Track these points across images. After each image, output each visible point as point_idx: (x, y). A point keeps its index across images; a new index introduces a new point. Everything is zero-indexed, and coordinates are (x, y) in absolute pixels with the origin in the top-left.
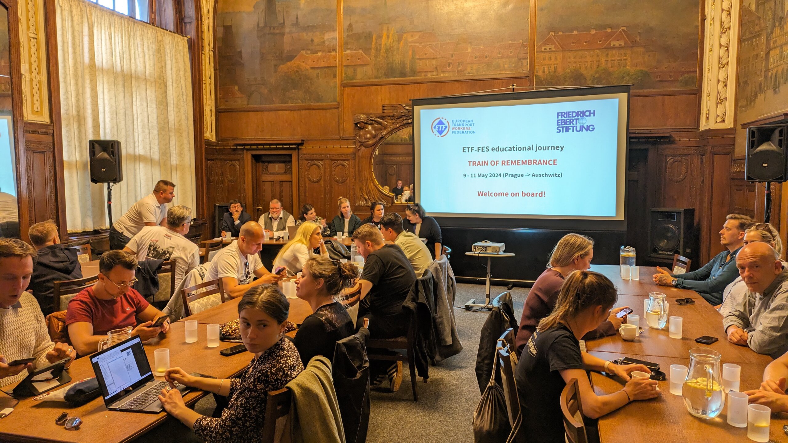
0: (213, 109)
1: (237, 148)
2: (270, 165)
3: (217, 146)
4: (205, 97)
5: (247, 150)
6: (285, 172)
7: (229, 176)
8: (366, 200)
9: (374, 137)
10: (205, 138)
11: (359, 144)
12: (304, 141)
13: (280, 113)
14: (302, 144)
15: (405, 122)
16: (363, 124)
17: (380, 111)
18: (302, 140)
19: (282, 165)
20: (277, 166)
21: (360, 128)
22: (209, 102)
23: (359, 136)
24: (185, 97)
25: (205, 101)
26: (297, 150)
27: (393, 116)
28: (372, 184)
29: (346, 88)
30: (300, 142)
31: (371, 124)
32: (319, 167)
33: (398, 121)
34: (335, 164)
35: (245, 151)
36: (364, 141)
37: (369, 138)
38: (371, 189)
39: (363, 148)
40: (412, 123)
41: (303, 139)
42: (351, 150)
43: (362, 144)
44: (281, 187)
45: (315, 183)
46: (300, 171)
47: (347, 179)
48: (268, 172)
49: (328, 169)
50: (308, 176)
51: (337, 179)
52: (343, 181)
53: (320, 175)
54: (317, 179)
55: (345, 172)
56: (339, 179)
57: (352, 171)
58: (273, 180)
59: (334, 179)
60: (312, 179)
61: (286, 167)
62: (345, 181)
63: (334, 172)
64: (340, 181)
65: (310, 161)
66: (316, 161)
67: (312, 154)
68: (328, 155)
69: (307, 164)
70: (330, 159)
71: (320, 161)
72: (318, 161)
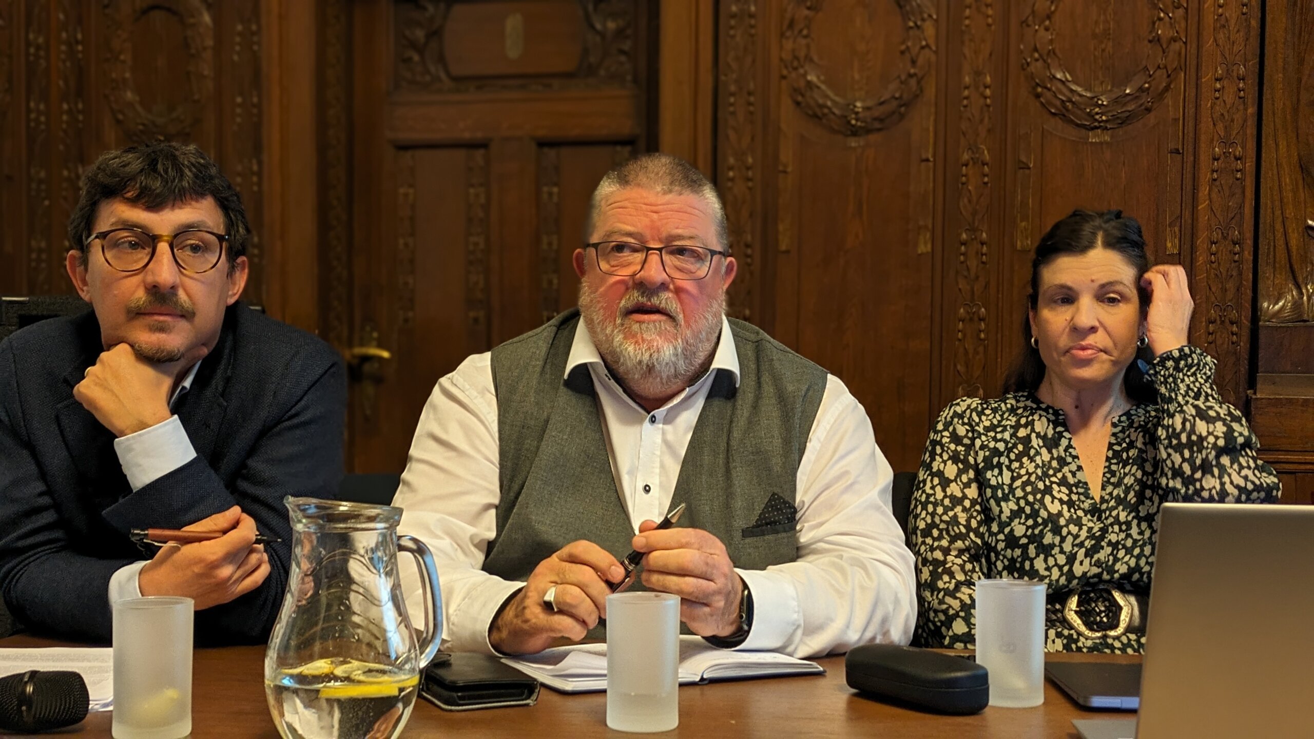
20: (512, 21)
44: (545, 189)
45: (855, 132)
46: (732, 32)
47: (1167, 88)
48: (443, 75)
49: (990, 12)
50: (801, 71)
51: (1072, 91)
52: (1131, 107)
53: (913, 62)
54: (882, 103)
55: (1154, 23)
56: (1089, 95)
57: (1220, 10)
58: (479, 135)
59: (1039, 90)
60: (829, 103)
61: (592, 27)
62: (1148, 110)
63: (1047, 29)
64: (1097, 110)
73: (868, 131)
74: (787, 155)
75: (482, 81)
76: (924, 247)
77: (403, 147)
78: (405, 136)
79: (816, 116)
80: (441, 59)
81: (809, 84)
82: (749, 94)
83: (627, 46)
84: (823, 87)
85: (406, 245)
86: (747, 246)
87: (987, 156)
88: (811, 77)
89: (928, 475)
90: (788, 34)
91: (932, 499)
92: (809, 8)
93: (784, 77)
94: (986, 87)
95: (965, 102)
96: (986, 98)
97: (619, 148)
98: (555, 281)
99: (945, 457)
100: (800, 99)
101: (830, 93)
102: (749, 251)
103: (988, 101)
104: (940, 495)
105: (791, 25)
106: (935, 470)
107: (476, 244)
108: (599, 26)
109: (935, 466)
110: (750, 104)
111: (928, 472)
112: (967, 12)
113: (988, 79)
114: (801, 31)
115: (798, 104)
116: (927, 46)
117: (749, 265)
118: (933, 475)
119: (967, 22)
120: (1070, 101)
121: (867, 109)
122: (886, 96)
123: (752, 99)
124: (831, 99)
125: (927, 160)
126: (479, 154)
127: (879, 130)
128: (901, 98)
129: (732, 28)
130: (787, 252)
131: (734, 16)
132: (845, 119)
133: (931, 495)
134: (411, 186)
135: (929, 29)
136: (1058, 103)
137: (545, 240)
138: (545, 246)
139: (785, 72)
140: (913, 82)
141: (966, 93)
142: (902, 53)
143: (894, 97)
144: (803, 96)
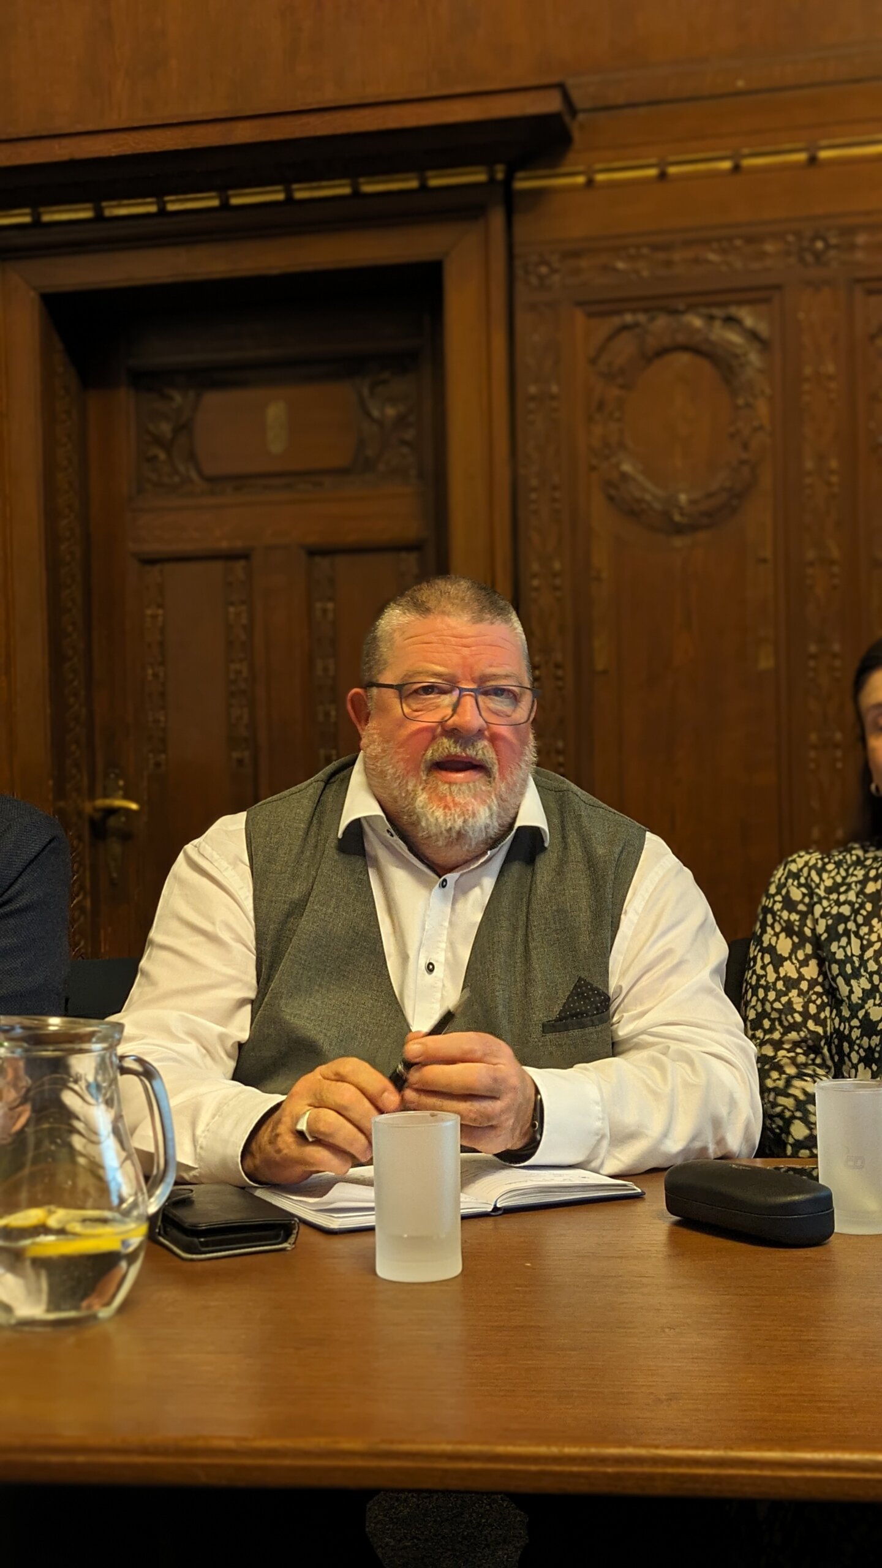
2: (213, 400)
26: (498, 221)
32: (726, 364)
44: (318, 605)
45: (679, 530)
46: (531, 417)
48: (194, 474)
49: (832, 385)
50: (614, 460)
53: (745, 446)
54: (710, 495)
58: (239, 544)
60: (648, 497)
61: (368, 414)
65: (629, 318)
66: (691, 308)
67: (655, 248)
68: (824, 240)
69: (602, 349)
70: (859, 281)
71: (733, 311)
72: (717, 312)
73: (693, 528)
74: (601, 559)
75: (240, 481)
76: (766, 662)
77: (150, 561)
78: (152, 547)
79: (634, 512)
80: (192, 457)
81: (624, 476)
82: (555, 488)
83: (409, 435)
84: (641, 478)
85: (156, 675)
86: (558, 666)
87: (835, 553)
88: (626, 467)
89: (759, 951)
90: (597, 417)
91: (763, 982)
92: (622, 387)
93: (593, 468)
94: (831, 473)
95: (806, 492)
96: (832, 485)
97: (404, 555)
98: (333, 713)
99: (778, 928)
100: (613, 492)
101: (649, 485)
102: (560, 673)
103: (835, 489)
104: (771, 977)
105: (601, 406)
106: (765, 945)
107: (239, 672)
108: (376, 413)
109: (766, 939)
110: (554, 500)
111: (758, 948)
112: (804, 388)
113: (834, 464)
114: (612, 414)
115: (611, 499)
116: (761, 427)
117: (560, 689)
118: (763, 951)
119: (806, 398)
121: (692, 502)
122: (713, 486)
123: (557, 495)
124: (651, 492)
125: (764, 561)
126: (239, 566)
127: (706, 527)
128: (730, 488)
129: (531, 412)
130: (605, 672)
131: (532, 398)
132: (667, 515)
133: (762, 976)
134: (160, 606)
135: (762, 408)
137: (319, 665)
138: (319, 672)
139: (594, 462)
140: (746, 469)
141: (809, 480)
142: (732, 436)
143: (724, 488)
144: (617, 489)
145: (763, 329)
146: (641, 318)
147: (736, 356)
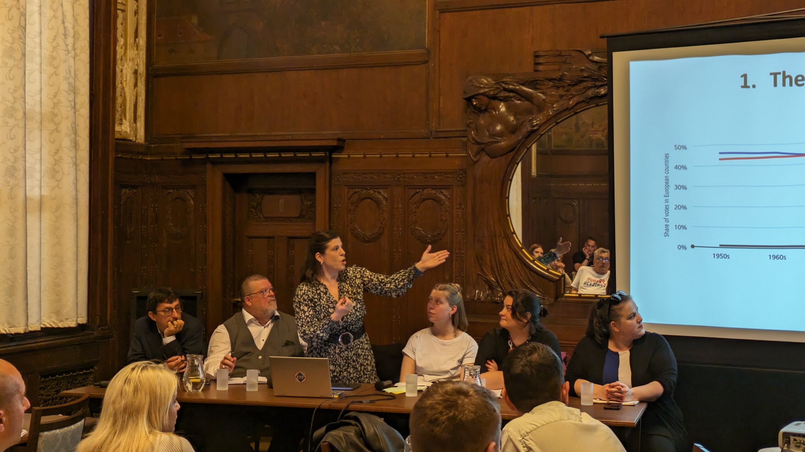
0: (142, 69)
1: (191, 159)
2: (267, 198)
3: (145, 154)
4: (121, 41)
5: (214, 162)
6: (301, 217)
7: (171, 224)
8: (491, 287)
9: (513, 130)
10: (117, 136)
11: (476, 148)
12: (344, 141)
13: (292, 75)
14: (338, 148)
15: (590, 93)
16: (485, 99)
17: (528, 67)
18: (339, 140)
19: (295, 199)
20: (282, 201)
21: (479, 110)
22: (131, 53)
23: (477, 130)
24: (70, 41)
25: (120, 51)
26: (328, 164)
27: (560, 79)
28: (506, 247)
29: (447, 14)
30: (335, 143)
31: (504, 100)
32: (378, 203)
33: (573, 91)
34: (417, 197)
35: (209, 166)
36: (487, 140)
37: (501, 134)
38: (503, 259)
39: (486, 158)
40: (609, 96)
41: (340, 136)
42: (457, 162)
43: (482, 148)
45: (368, 242)
46: (334, 212)
47: (445, 234)
48: (261, 217)
49: (401, 210)
50: (353, 224)
51: (422, 233)
52: (437, 238)
53: (381, 223)
54: (373, 234)
55: (441, 215)
56: (425, 234)
57: (457, 213)
58: (272, 235)
59: (413, 232)
60: (360, 234)
61: (303, 203)
62: (441, 239)
63: (415, 215)
64: (428, 239)
65: (357, 190)
66: (371, 189)
67: (363, 174)
68: (400, 176)
69: (351, 196)
70: (406, 185)
71: (380, 190)
72: (376, 190)
73: (370, 242)
75: (273, 219)
77: (250, 238)
78: (251, 234)
79: (358, 237)
80: (261, 212)
81: (355, 228)
84: (358, 229)
87: (400, 250)
88: (355, 226)
90: (349, 213)
92: (354, 206)
94: (400, 231)
95: (394, 235)
96: (400, 234)
101: (360, 230)
103: (400, 235)
105: (350, 211)
108: (305, 203)
112: (395, 210)
113: (400, 229)
114: (353, 212)
115: (352, 233)
116: (385, 219)
119: (395, 213)
120: (421, 236)
121: (370, 235)
122: (374, 232)
124: (361, 232)
125: (385, 251)
126: (271, 240)
127: (373, 241)
128: (378, 233)
129: (334, 211)
131: (335, 207)
132: (364, 238)
135: (385, 214)
136: (418, 237)
139: (349, 224)
140: (381, 228)
141: (395, 232)
142: (379, 220)
143: (376, 233)
144: (353, 231)
145: (386, 195)
146: (360, 190)
147: (380, 201)
